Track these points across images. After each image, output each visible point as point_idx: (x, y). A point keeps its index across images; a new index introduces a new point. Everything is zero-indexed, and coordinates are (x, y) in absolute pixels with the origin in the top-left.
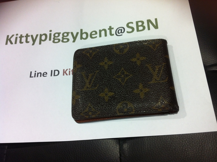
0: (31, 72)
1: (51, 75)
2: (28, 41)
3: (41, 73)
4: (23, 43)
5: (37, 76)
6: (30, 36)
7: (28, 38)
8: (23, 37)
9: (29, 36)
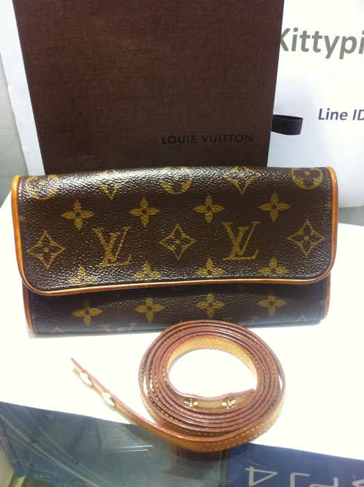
0: (321, 110)
1: (354, 119)
2: (318, 48)
3: (337, 113)
4: (307, 50)
5: (331, 119)
6: (323, 38)
7: (319, 40)
8: (309, 37)
9: (321, 37)
